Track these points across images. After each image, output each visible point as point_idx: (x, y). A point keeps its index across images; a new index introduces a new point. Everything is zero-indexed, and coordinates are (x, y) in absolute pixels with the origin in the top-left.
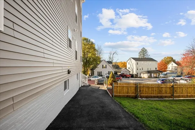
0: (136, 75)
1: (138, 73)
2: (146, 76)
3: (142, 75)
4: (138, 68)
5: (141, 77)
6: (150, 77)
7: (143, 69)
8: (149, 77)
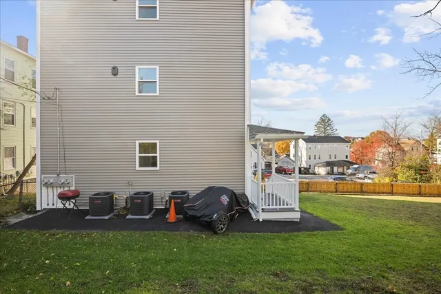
0: (305, 168)
1: (310, 166)
2: (322, 171)
3: (317, 170)
4: (310, 156)
5: (314, 174)
6: (331, 173)
7: (320, 158)
8: (328, 174)
